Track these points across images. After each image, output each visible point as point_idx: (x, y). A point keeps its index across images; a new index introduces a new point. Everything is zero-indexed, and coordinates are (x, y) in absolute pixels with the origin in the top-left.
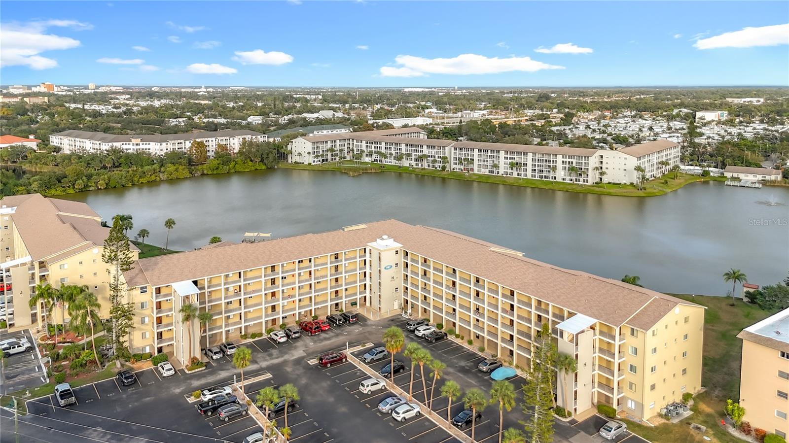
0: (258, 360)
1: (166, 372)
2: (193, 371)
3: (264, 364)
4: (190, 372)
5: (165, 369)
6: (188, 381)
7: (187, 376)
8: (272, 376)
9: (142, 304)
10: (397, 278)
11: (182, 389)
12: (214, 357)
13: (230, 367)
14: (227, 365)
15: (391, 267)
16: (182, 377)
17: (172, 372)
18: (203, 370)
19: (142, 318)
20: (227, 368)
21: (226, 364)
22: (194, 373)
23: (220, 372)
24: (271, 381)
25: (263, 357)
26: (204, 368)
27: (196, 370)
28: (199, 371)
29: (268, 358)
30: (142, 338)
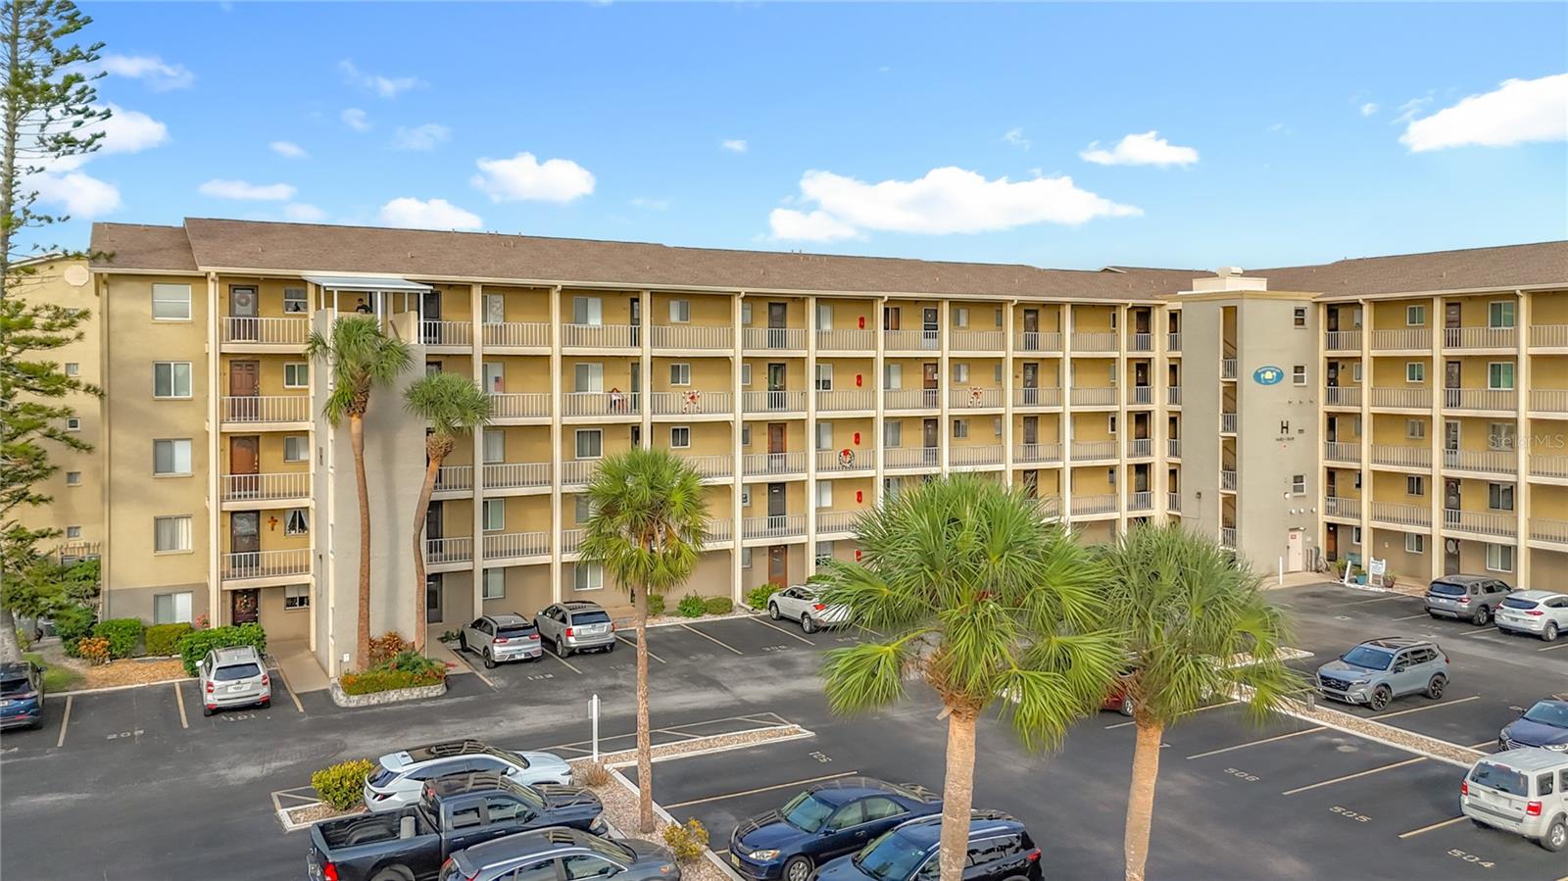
0: (720, 677)
1: (217, 684)
2: (374, 699)
3: (755, 691)
4: (355, 701)
5: (216, 665)
6: (331, 737)
7: (339, 716)
8: (810, 734)
9: (162, 372)
10: (1301, 431)
11: (274, 765)
12: (499, 651)
13: (572, 695)
14: (559, 688)
15: (1280, 376)
16: (307, 718)
17: (252, 688)
18: (429, 699)
19: (156, 442)
20: (563, 694)
21: (557, 684)
22: (379, 705)
23: (519, 709)
24: (816, 755)
25: (745, 670)
26: (438, 690)
27: (393, 696)
28: (407, 701)
29: (771, 672)
30: (157, 548)
